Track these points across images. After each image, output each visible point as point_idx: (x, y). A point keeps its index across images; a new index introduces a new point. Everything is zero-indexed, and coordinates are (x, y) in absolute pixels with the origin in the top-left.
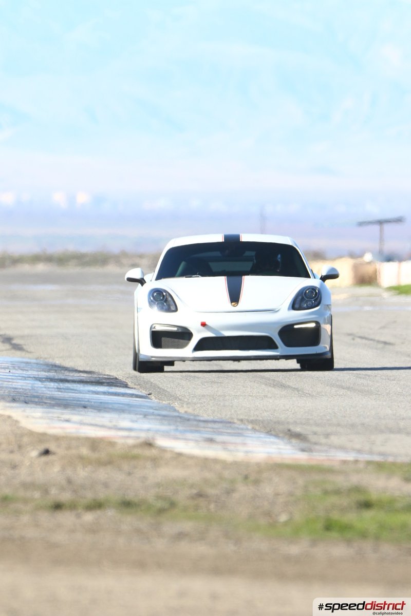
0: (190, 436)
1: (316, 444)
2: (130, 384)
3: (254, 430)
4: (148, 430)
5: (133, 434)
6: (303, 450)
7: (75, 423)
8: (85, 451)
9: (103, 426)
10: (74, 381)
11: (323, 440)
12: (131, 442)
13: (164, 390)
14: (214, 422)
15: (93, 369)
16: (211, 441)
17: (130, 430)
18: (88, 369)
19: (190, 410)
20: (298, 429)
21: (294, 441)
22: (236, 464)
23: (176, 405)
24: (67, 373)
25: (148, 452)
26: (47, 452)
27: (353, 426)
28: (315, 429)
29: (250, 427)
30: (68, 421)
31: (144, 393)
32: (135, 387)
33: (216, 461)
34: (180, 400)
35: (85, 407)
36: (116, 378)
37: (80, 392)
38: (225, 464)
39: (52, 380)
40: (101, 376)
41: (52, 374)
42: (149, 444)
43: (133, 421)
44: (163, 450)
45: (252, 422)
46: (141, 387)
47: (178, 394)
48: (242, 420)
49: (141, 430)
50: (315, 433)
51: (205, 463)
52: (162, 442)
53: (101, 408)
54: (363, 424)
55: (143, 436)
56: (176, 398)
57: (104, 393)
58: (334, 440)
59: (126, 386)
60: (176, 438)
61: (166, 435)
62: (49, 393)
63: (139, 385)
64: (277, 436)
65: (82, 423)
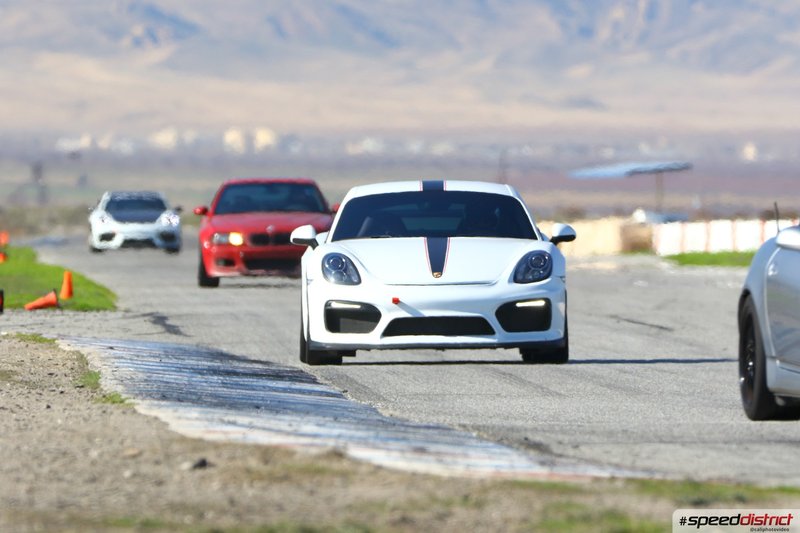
0: (393, 445)
1: (561, 456)
2: (319, 379)
3: (480, 438)
4: (339, 436)
5: (317, 441)
6: (542, 463)
7: (242, 426)
8: (254, 463)
9: (279, 432)
10: (245, 375)
11: (571, 452)
12: (314, 451)
13: (364, 387)
14: (428, 427)
15: (271, 359)
16: (421, 450)
17: (315, 436)
18: (264, 359)
19: (397, 413)
20: (537, 438)
21: (532, 453)
22: (453, 480)
23: (379, 405)
24: (236, 364)
25: (336, 465)
26: (202, 464)
27: (611, 434)
28: (560, 437)
29: (474, 434)
30: (234, 423)
31: (337, 389)
32: (327, 382)
33: (426, 477)
34: (384, 400)
35: (258, 407)
36: (302, 371)
37: (253, 388)
38: (438, 481)
39: (215, 372)
40: (282, 369)
41: (216, 364)
42: (338, 454)
43: (318, 425)
44: (357, 462)
45: (477, 428)
46: (333, 383)
47: (383, 391)
48: (464, 426)
49: (330, 437)
50: (560, 443)
51: (412, 479)
52: (357, 452)
53: (278, 408)
54: (625, 431)
55: (331, 443)
56: (379, 398)
57: (285, 390)
58: (586, 451)
59: (314, 381)
60: (375, 447)
61: (363, 442)
62: (210, 390)
63: (331, 379)
64: (509, 446)
65: (251, 427)
